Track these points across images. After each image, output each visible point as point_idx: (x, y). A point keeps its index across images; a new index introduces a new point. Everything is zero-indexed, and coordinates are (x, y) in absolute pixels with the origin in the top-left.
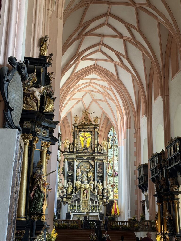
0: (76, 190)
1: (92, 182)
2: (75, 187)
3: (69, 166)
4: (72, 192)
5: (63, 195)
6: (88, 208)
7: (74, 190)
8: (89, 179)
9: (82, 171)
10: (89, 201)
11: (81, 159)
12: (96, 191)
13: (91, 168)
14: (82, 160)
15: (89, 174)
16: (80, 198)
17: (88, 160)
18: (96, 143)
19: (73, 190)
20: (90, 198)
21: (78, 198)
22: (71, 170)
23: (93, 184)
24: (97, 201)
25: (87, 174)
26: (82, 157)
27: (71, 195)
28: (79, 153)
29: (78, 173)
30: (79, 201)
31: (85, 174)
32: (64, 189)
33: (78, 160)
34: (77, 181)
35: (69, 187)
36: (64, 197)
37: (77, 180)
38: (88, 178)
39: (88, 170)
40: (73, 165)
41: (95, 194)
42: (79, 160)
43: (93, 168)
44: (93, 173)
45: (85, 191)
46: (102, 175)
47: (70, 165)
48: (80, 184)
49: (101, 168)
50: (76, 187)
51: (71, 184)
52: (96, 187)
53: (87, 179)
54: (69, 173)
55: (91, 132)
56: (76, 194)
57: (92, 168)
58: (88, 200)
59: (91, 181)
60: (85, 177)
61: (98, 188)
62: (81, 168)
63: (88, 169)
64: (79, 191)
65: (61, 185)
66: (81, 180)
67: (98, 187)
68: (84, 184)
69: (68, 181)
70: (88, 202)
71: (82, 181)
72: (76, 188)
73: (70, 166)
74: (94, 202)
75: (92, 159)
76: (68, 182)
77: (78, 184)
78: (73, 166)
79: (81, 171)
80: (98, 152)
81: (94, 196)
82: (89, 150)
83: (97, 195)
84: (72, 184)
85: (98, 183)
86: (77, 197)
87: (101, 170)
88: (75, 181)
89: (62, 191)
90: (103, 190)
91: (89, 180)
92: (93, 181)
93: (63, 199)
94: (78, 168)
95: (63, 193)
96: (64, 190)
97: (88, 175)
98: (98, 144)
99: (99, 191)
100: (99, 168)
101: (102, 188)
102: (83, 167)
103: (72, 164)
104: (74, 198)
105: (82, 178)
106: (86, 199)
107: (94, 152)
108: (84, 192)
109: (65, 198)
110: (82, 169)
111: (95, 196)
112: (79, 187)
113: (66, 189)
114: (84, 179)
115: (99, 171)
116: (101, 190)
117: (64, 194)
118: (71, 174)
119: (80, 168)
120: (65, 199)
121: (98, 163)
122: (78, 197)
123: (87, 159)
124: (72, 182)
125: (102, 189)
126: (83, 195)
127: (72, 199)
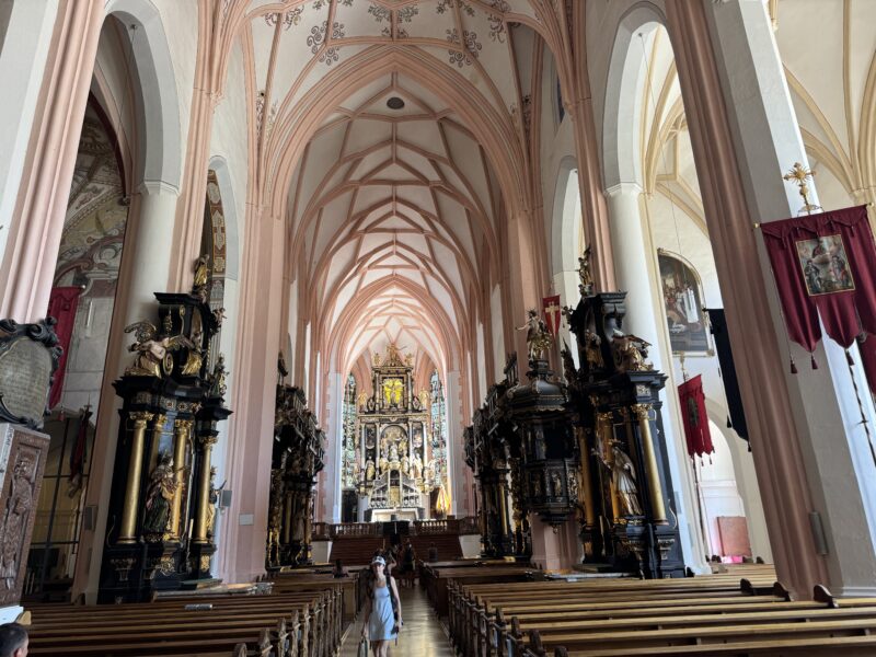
0: (381, 473)
1: (405, 458)
3: (369, 434)
4: (374, 477)
5: (360, 482)
6: (399, 501)
7: (378, 473)
8: (400, 454)
10: (401, 489)
11: (386, 422)
13: (402, 435)
14: (389, 424)
16: (387, 485)
17: (399, 423)
18: (410, 395)
19: (375, 473)
20: (403, 485)
22: (371, 441)
23: (408, 462)
24: (413, 488)
25: (398, 446)
26: (389, 419)
28: (384, 413)
29: (383, 445)
30: (385, 490)
31: (394, 446)
32: (361, 472)
34: (382, 458)
35: (369, 468)
36: (362, 485)
37: (381, 456)
38: (398, 452)
39: (398, 440)
40: (374, 433)
42: (383, 424)
44: (406, 444)
46: (422, 446)
50: (380, 467)
51: (371, 464)
54: (369, 446)
55: (402, 378)
56: (379, 479)
59: (403, 456)
60: (395, 451)
61: (414, 467)
63: (398, 438)
64: (384, 474)
65: (356, 467)
66: (389, 456)
67: (415, 465)
68: (393, 461)
69: (367, 459)
70: (400, 491)
71: (390, 458)
72: (380, 469)
74: (409, 490)
75: (404, 421)
76: (367, 461)
77: (384, 463)
78: (375, 435)
79: (388, 442)
80: (414, 410)
81: (408, 481)
82: (399, 407)
84: (373, 463)
85: (415, 459)
86: (382, 484)
87: (420, 439)
88: (378, 459)
89: (359, 476)
90: (423, 470)
91: (401, 456)
92: (407, 457)
93: (359, 489)
94: (382, 437)
95: (359, 479)
97: (399, 448)
98: (413, 397)
99: (417, 472)
100: (415, 436)
102: (390, 435)
103: (372, 431)
104: (377, 486)
105: (389, 452)
107: (406, 410)
110: (389, 438)
112: (384, 468)
114: (393, 455)
115: (416, 440)
116: (420, 471)
118: (371, 448)
119: (386, 438)
120: (362, 489)
121: (414, 426)
122: (384, 484)
123: (397, 422)
124: (374, 460)
125: (421, 468)
127: (375, 487)
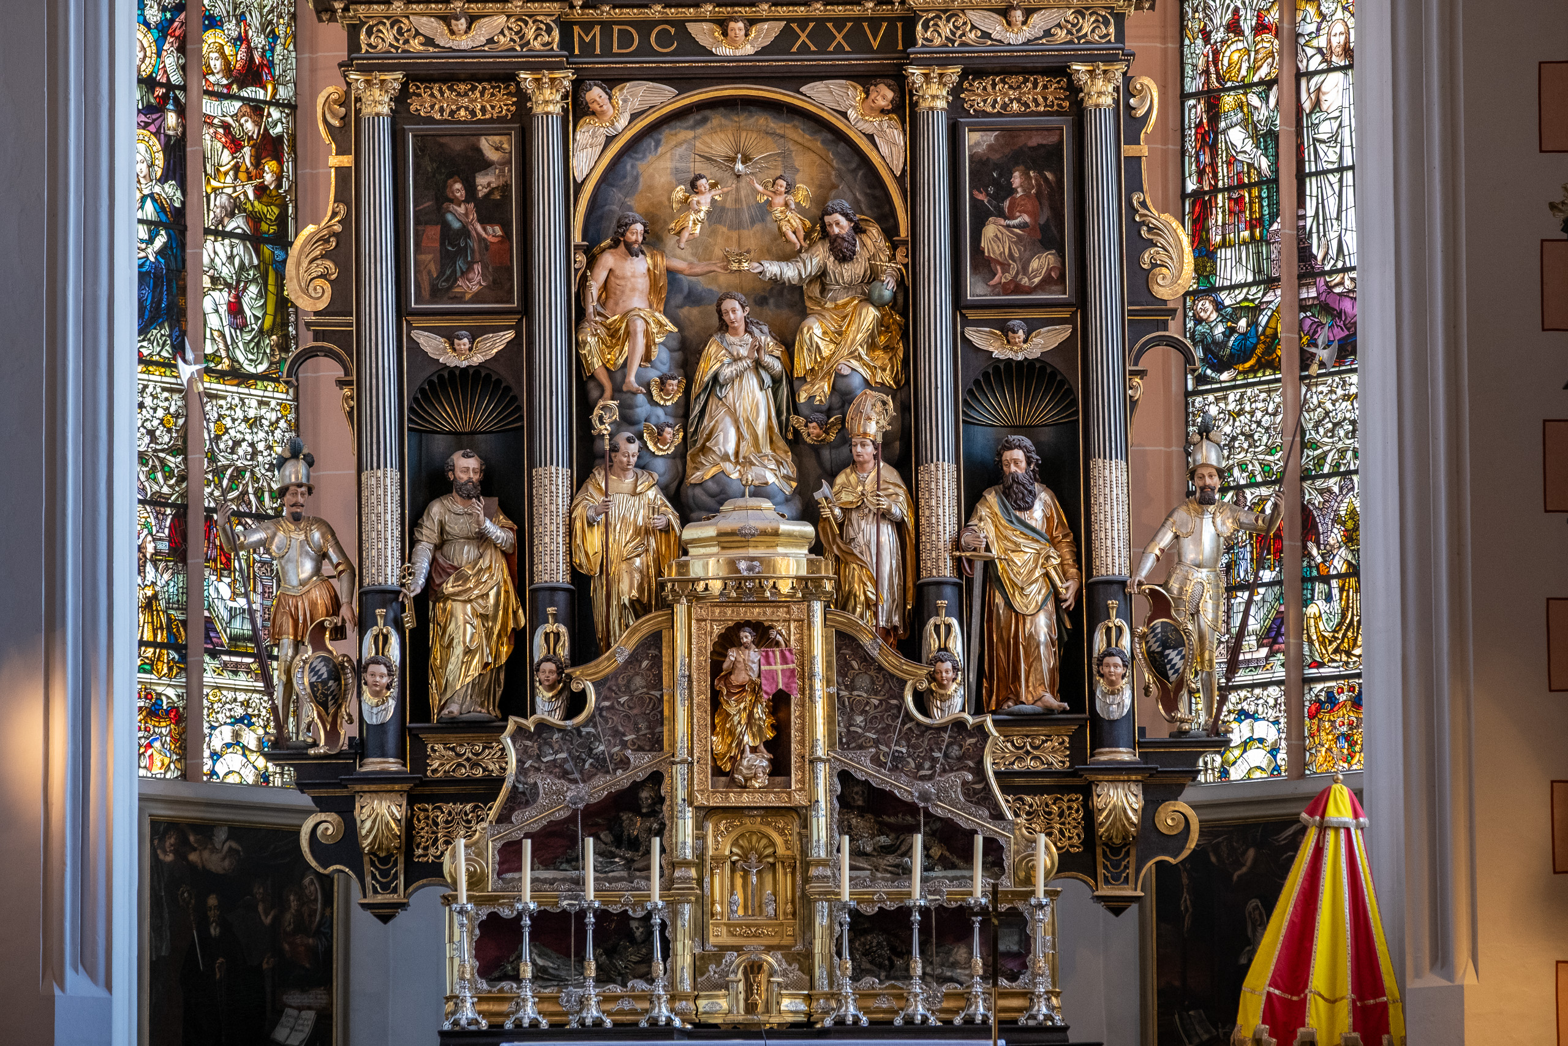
2: (561, 577)
3: (443, 199)
4: (508, 686)
5: (348, 731)
6: (804, 960)
7: (550, 640)
8: (812, 432)
9: (693, 298)
10: (821, 826)
11: (649, 63)
12: (956, 645)
13: (840, 225)
14: (681, 81)
15: (815, 330)
16: (656, 778)
17: (795, 79)
19: (520, 639)
20: (845, 777)
21: (622, 779)
22: (474, 282)
23: (899, 526)
24: (967, 817)
25: (788, 343)
26: (680, 25)
27: (488, 729)
29: (613, 332)
30: (636, 826)
31: (741, 344)
32: (363, 624)
33: (596, 94)
34: (599, 477)
35: (449, 588)
36: (373, 765)
37: (588, 456)
38: (794, 407)
39: (790, 272)
40: (505, 188)
41: (922, 701)
42: (611, 82)
43: (890, 232)
44: (881, 325)
45: (738, 644)
46: (1065, 347)
47: (458, 188)
48: (643, 532)
49: (1045, 215)
50: (580, 580)
51: (482, 539)
52: (947, 571)
53: (784, 427)
54: (450, 336)
56: (575, 703)
57: (874, 231)
58: (802, 815)
59: (851, 462)
60: (753, 400)
61: (978, 582)
62: (671, 241)
63: (789, 255)
64: (634, 659)
65: (308, 567)
66: (681, 454)
67: (989, 565)
68: (731, 519)
70: (805, 838)
71: (696, 477)
73: (460, 213)
74: (918, 840)
75: (857, 60)
76: (436, 509)
77: (622, 539)
78: (514, 210)
81: (907, 736)
83: (959, 725)
84: (499, 532)
85: (992, 498)
86: (602, 765)
87: (1042, 263)
88: (553, 479)
89: (336, 671)
90: (1075, 615)
91: (815, 458)
92: (890, 474)
93: (345, 809)
95: (339, 699)
96: (369, 651)
97: (804, 362)
99: (1011, 645)
100: (990, 230)
101: (1068, 590)
102: (694, 224)
103: (485, 165)
104: (544, 782)
105: (683, 412)
106: (771, 800)
108: (716, 668)
109: (382, 782)
111: (942, 728)
112: (627, 589)
113: (399, 626)
114: (727, 440)
115: (1000, 277)
116: (1042, 626)
117: (372, 719)
118: (477, 359)
119: (653, 240)
120: (382, 813)
121: (983, 121)
122: (624, 763)
123: (778, 62)
124: (509, 491)
125: (1058, 600)
126: (702, 716)
127: (519, 799)
